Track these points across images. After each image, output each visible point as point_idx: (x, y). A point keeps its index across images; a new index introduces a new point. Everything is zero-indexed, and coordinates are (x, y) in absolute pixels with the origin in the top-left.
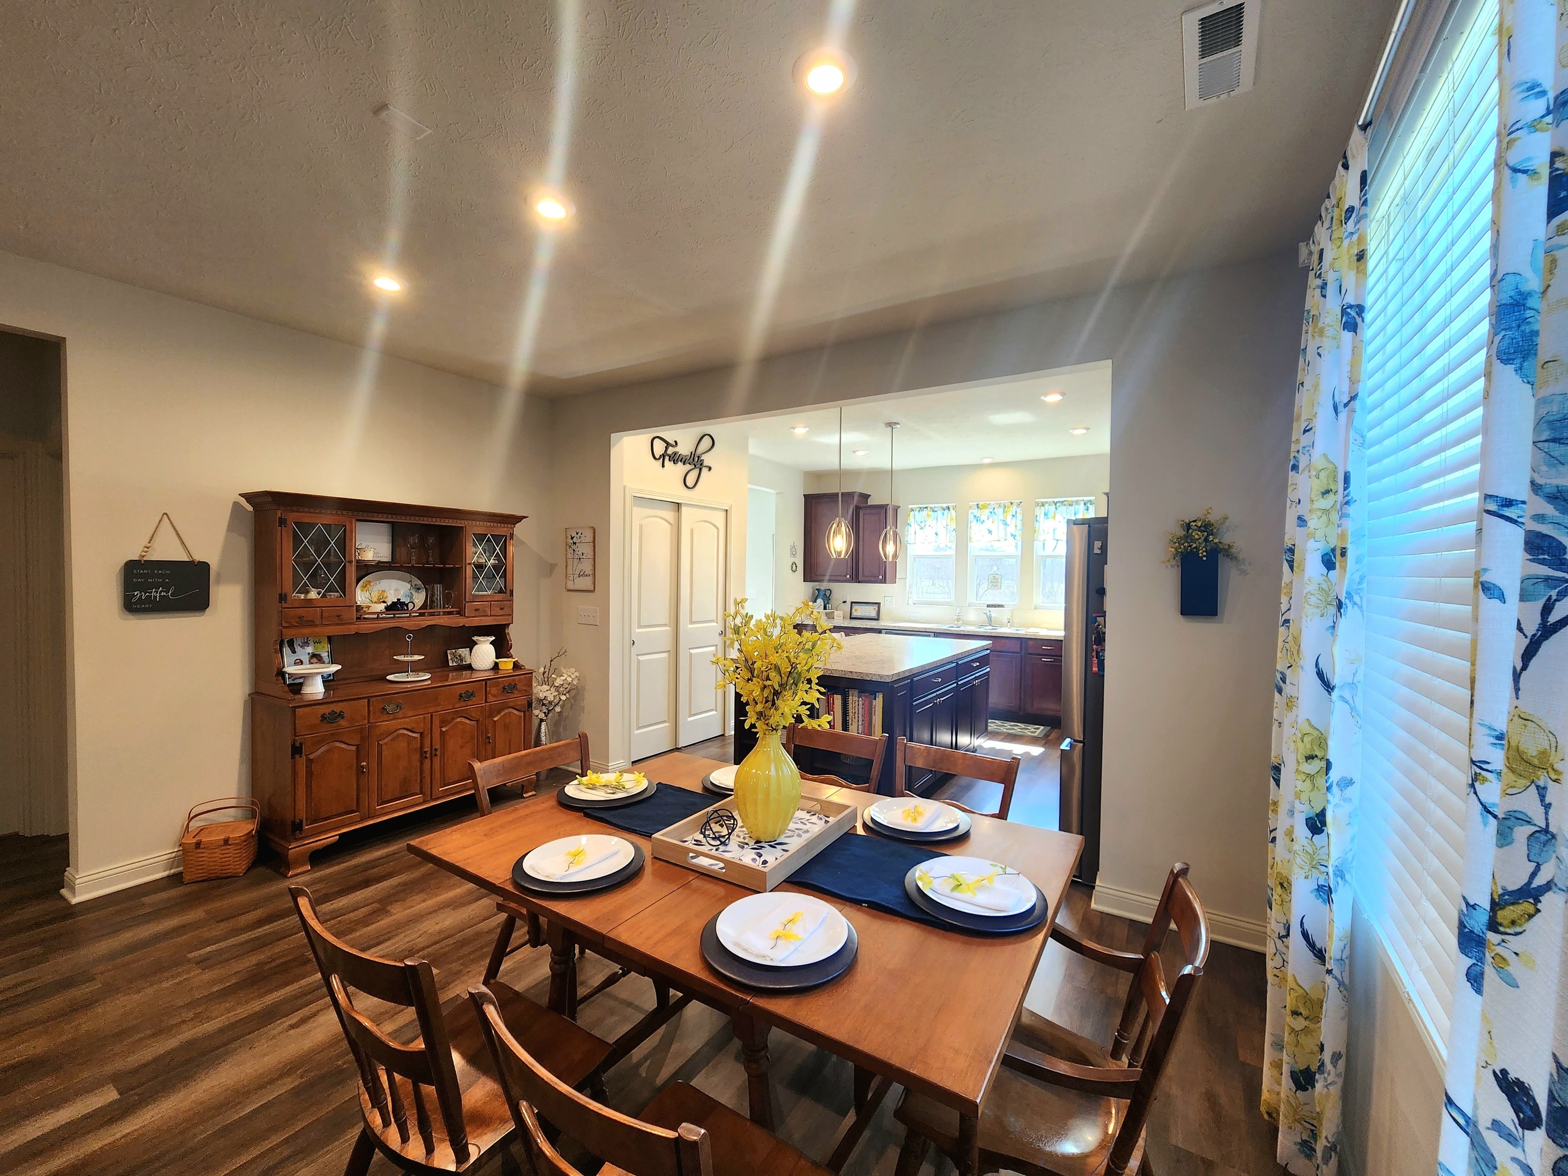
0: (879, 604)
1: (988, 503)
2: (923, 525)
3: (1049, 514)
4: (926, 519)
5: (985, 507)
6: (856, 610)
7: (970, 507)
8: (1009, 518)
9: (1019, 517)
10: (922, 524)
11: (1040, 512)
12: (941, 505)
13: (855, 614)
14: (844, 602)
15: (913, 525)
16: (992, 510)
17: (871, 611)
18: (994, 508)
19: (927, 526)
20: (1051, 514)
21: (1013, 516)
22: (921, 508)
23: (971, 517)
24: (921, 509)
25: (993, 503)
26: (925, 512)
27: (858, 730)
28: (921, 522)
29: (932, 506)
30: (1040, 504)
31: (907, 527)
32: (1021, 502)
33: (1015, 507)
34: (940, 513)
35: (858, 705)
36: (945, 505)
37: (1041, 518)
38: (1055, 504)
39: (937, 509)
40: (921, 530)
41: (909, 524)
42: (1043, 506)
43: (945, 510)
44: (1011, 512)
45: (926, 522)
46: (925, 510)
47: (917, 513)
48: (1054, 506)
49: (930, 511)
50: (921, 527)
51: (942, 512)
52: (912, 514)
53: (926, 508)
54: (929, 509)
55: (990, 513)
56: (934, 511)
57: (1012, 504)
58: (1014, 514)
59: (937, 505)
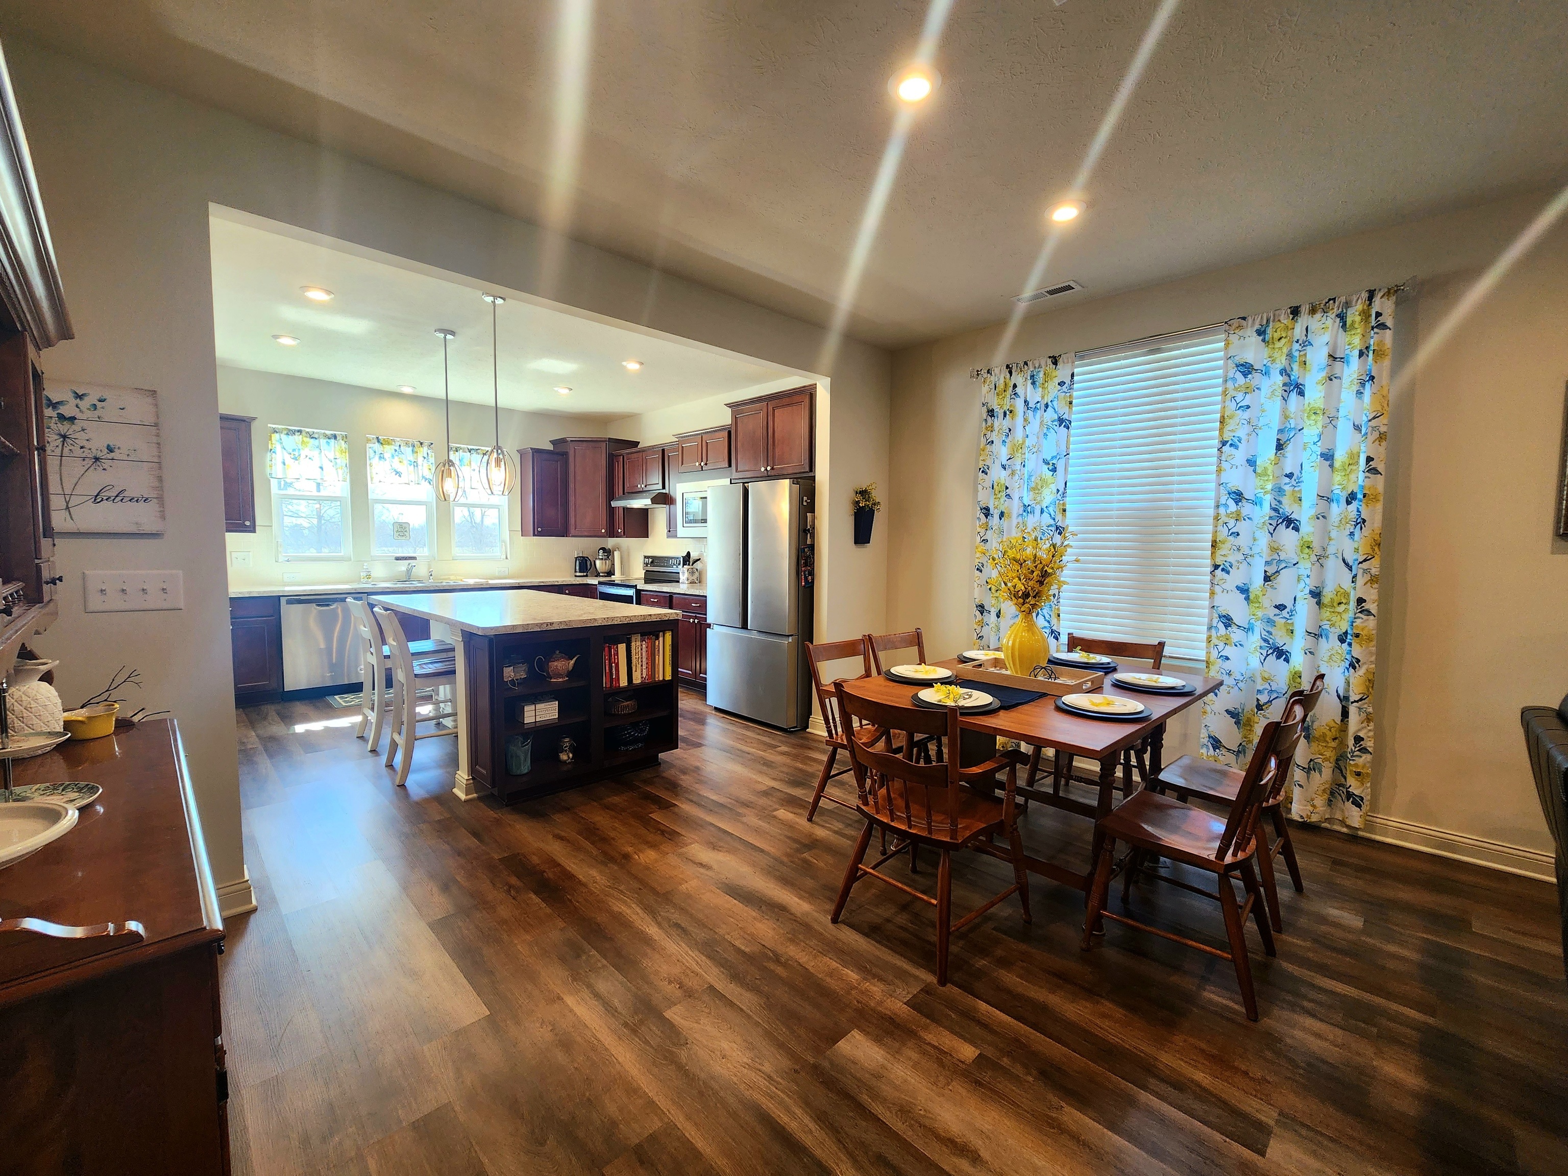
1: (392, 438)
2: (296, 453)
3: (464, 460)
4: (300, 447)
5: (388, 443)
7: (368, 440)
8: (420, 460)
9: (432, 460)
11: (454, 457)
12: (323, 431)
15: (279, 450)
16: (397, 448)
18: (400, 446)
19: (303, 456)
20: (466, 461)
21: (425, 458)
22: (289, 430)
23: (370, 453)
24: (291, 433)
25: (398, 439)
26: (298, 438)
27: (642, 674)
28: (294, 450)
29: (308, 430)
30: (455, 449)
31: (269, 454)
32: (432, 444)
33: (425, 449)
34: (323, 441)
35: (642, 649)
36: (329, 433)
37: (456, 463)
38: (470, 452)
39: (316, 436)
40: (294, 460)
41: (271, 450)
42: (457, 451)
43: (329, 438)
44: (422, 453)
45: (301, 450)
46: (296, 433)
47: (283, 436)
48: (469, 453)
49: (306, 437)
50: (292, 457)
51: (325, 441)
52: (275, 437)
53: (298, 431)
54: (304, 433)
55: (396, 450)
56: (312, 438)
57: (421, 444)
58: (426, 456)
59: (315, 431)
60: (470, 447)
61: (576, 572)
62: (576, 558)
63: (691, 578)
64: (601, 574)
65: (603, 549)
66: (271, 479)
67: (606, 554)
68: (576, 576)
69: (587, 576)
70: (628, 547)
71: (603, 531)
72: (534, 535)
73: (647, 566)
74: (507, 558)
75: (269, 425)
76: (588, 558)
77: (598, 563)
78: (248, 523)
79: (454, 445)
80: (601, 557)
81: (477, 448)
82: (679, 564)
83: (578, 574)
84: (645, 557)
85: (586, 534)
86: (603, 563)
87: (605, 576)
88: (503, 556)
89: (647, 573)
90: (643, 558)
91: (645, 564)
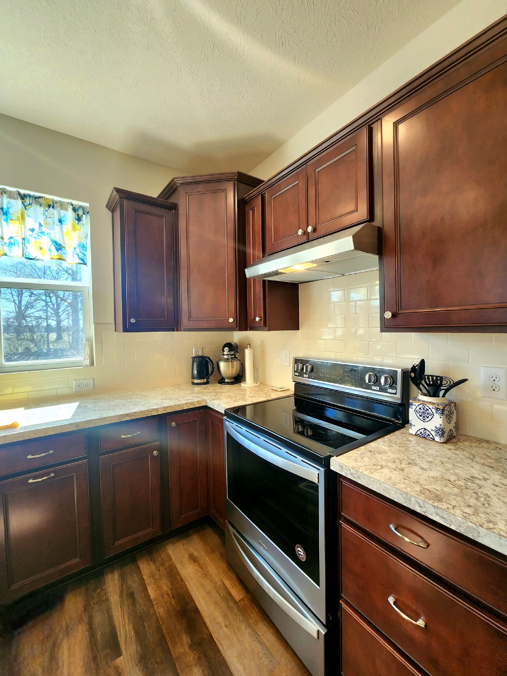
38: (23, 199)
48: (20, 201)
60: (22, 192)
61: (193, 378)
62: (194, 358)
64: (226, 380)
65: (229, 345)
67: (233, 353)
68: (193, 383)
69: (207, 383)
70: (262, 341)
71: (231, 320)
72: (125, 330)
73: (301, 374)
74: (92, 364)
76: (209, 358)
77: (222, 365)
80: (226, 357)
81: (37, 194)
82: (395, 386)
83: (196, 381)
84: (297, 361)
85: (205, 325)
86: (228, 366)
87: (232, 383)
88: (87, 362)
89: (298, 385)
90: (292, 361)
91: (295, 372)
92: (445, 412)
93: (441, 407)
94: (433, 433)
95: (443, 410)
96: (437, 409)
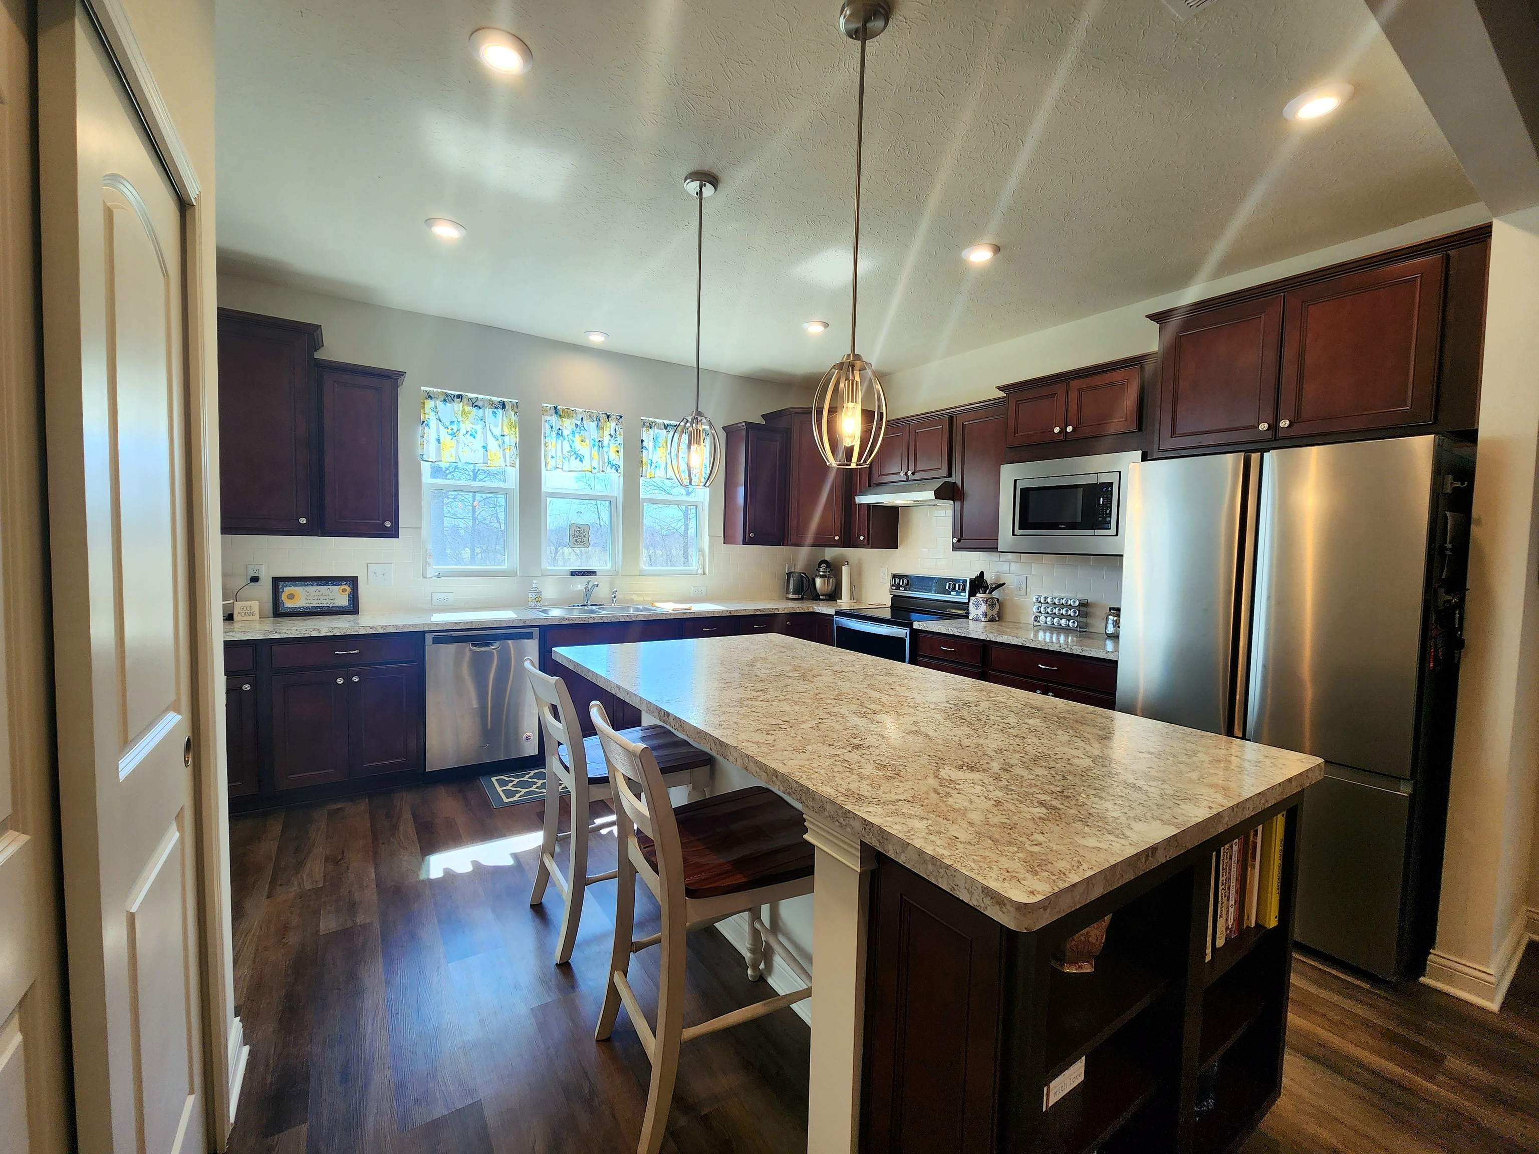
0: (353, 581)
1: (573, 409)
2: (455, 428)
3: (659, 440)
4: (460, 419)
5: (568, 414)
6: (291, 597)
7: (545, 411)
8: (606, 438)
9: (620, 439)
10: (453, 427)
11: (647, 436)
12: (489, 397)
13: (289, 604)
14: (255, 579)
15: (433, 422)
16: (579, 423)
17: (339, 597)
18: (582, 419)
19: (463, 431)
20: (661, 441)
21: (611, 436)
22: (447, 395)
23: (546, 428)
24: (448, 398)
25: (581, 410)
26: (458, 406)
28: (452, 423)
29: (470, 395)
30: (648, 424)
31: (420, 428)
32: (621, 417)
33: (613, 424)
34: (488, 411)
36: (496, 399)
37: (648, 444)
38: (666, 428)
39: (480, 404)
40: (451, 437)
41: (423, 422)
42: (651, 428)
43: (496, 408)
44: (608, 429)
45: (461, 424)
46: (456, 400)
47: (440, 404)
48: (665, 431)
49: (468, 405)
50: (450, 432)
51: (491, 411)
52: (429, 404)
53: (459, 396)
54: (465, 400)
55: (577, 425)
56: (476, 406)
57: (608, 417)
58: (613, 433)
59: (480, 396)
60: (666, 422)
61: (788, 593)
62: (788, 574)
63: (990, 613)
64: (821, 597)
65: (825, 562)
66: (422, 462)
67: (831, 570)
68: (788, 599)
69: (802, 599)
70: (860, 559)
71: (837, 538)
72: (744, 543)
73: (898, 589)
74: (704, 574)
75: (422, 388)
76: (804, 574)
77: (818, 581)
78: (388, 524)
79: (648, 419)
80: (821, 573)
81: (675, 423)
82: (964, 590)
83: (790, 596)
84: (894, 576)
85: (811, 542)
86: (825, 582)
87: (827, 600)
88: (700, 571)
89: (895, 598)
90: (889, 577)
91: (893, 586)
92: (988, 603)
93: (985, 599)
94: (981, 616)
95: (987, 601)
96: (983, 600)
